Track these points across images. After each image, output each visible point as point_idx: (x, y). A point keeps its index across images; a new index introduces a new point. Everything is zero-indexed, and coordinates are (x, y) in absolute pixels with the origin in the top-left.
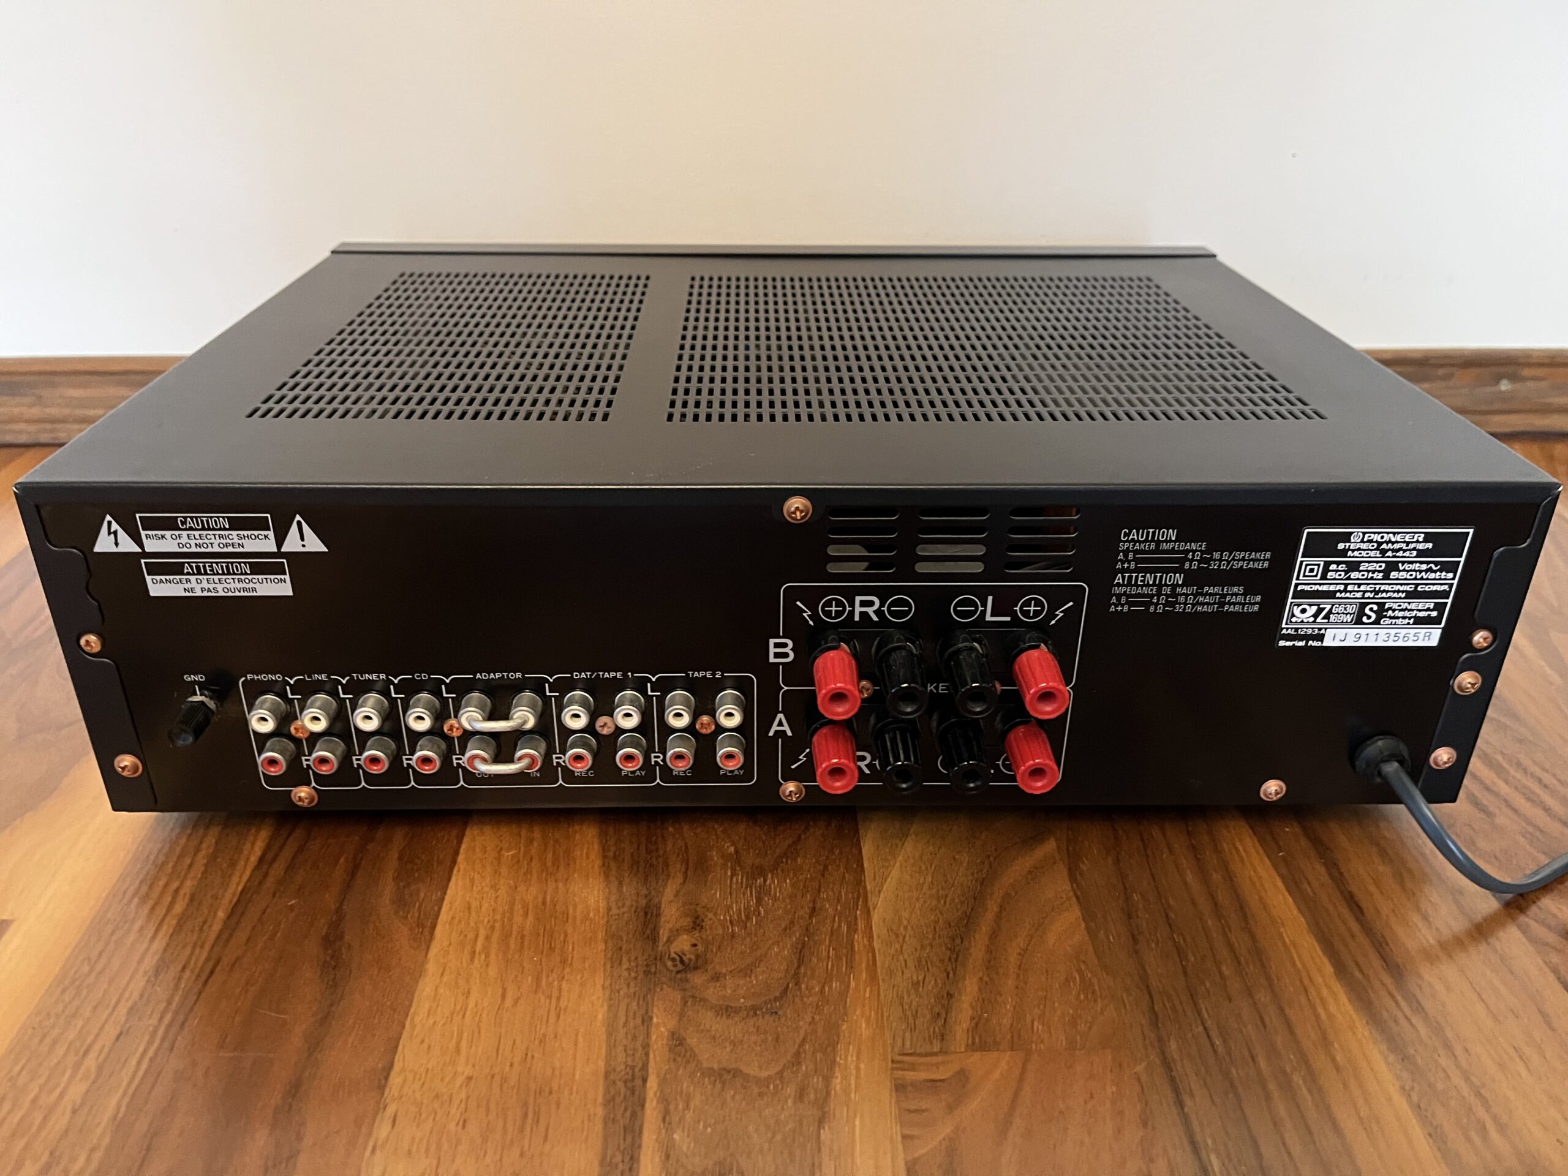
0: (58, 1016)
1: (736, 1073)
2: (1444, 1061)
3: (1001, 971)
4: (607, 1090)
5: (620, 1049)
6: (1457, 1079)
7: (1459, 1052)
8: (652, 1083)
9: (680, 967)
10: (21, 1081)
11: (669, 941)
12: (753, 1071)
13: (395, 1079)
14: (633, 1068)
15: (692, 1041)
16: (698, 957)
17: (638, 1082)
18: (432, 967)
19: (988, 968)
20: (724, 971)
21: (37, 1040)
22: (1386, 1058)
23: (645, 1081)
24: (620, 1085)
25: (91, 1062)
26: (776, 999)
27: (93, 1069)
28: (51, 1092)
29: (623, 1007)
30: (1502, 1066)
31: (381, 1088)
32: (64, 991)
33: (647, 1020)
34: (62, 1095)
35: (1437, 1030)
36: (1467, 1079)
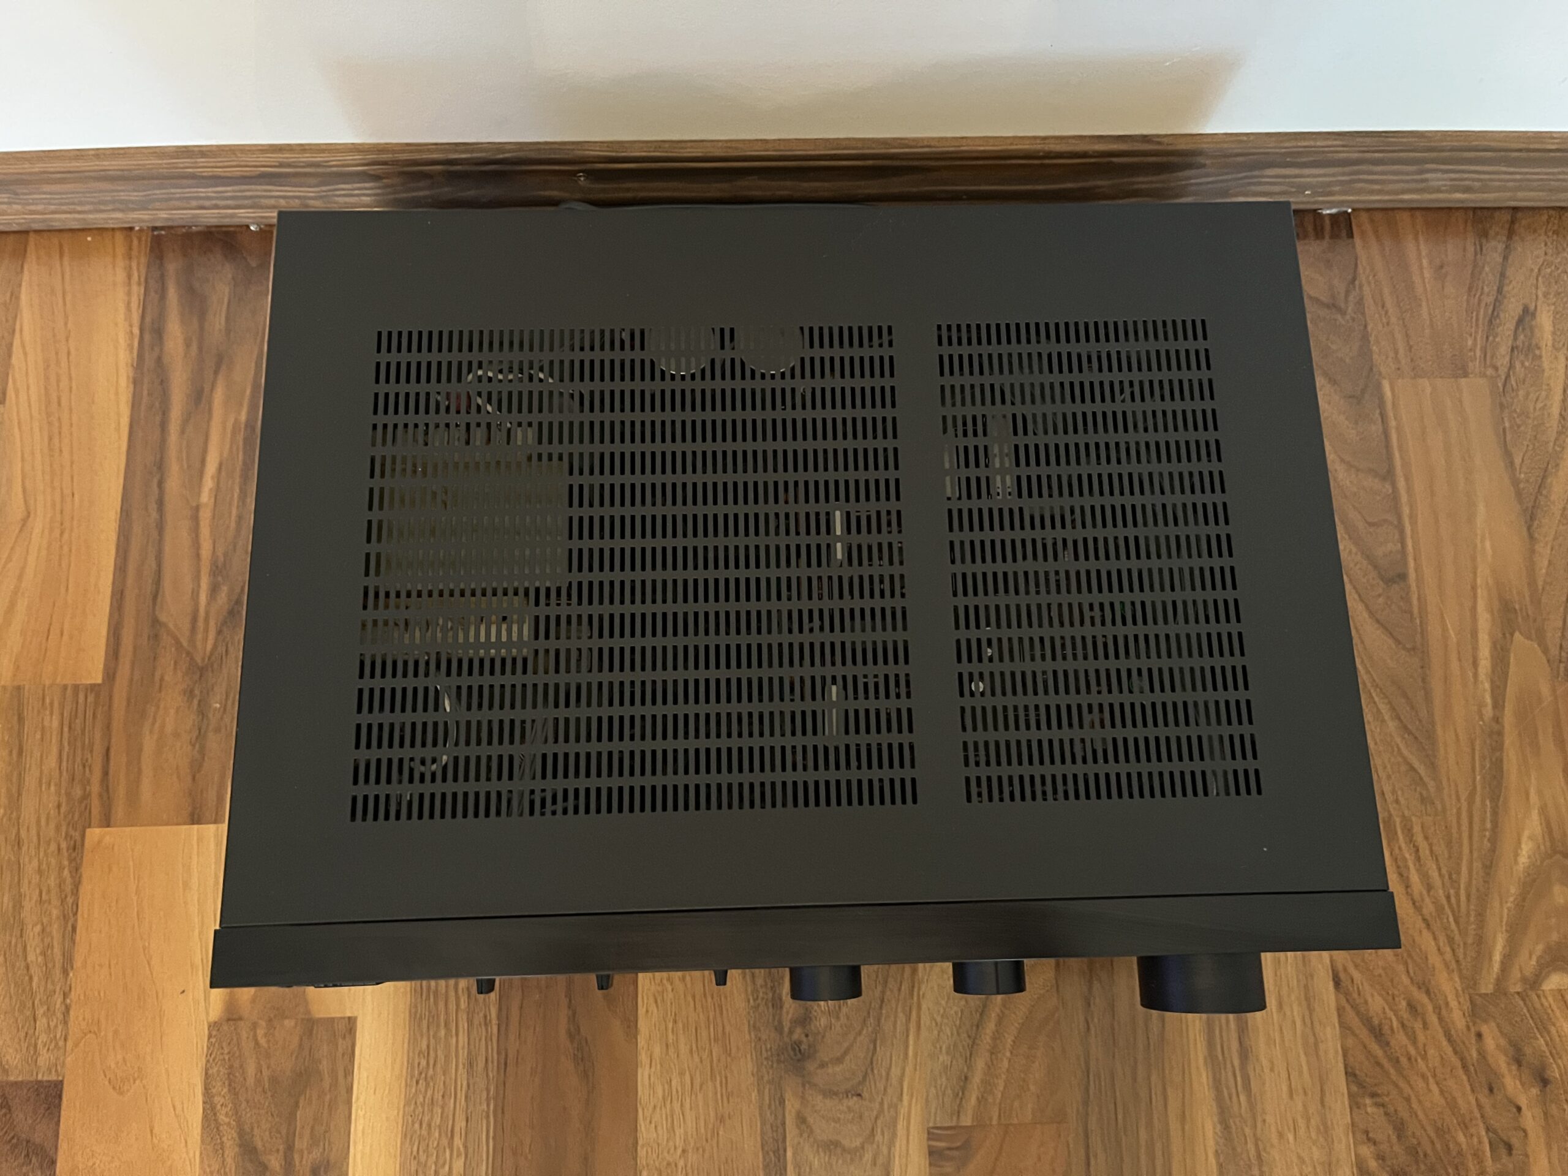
0: (423, 1105)
1: (836, 1144)
2: (1247, 1131)
3: (1000, 1055)
4: (764, 1157)
5: (768, 1127)
6: (1251, 1147)
7: (1259, 1124)
8: (789, 1154)
9: (799, 1056)
10: (423, 1158)
11: (791, 1032)
12: (846, 1143)
13: (642, 1152)
14: (777, 1141)
15: (810, 1120)
16: (810, 1046)
17: (781, 1152)
18: (643, 1057)
19: (992, 1053)
20: (826, 1059)
21: (417, 1126)
22: (1214, 1128)
23: (785, 1150)
24: (771, 1154)
25: (458, 1142)
26: (860, 1083)
27: (461, 1147)
28: (444, 1164)
29: (767, 1091)
30: (1281, 1135)
31: (635, 1159)
32: (417, 1082)
33: (782, 1102)
34: (450, 1168)
35: (1252, 1106)
36: (1257, 1145)
